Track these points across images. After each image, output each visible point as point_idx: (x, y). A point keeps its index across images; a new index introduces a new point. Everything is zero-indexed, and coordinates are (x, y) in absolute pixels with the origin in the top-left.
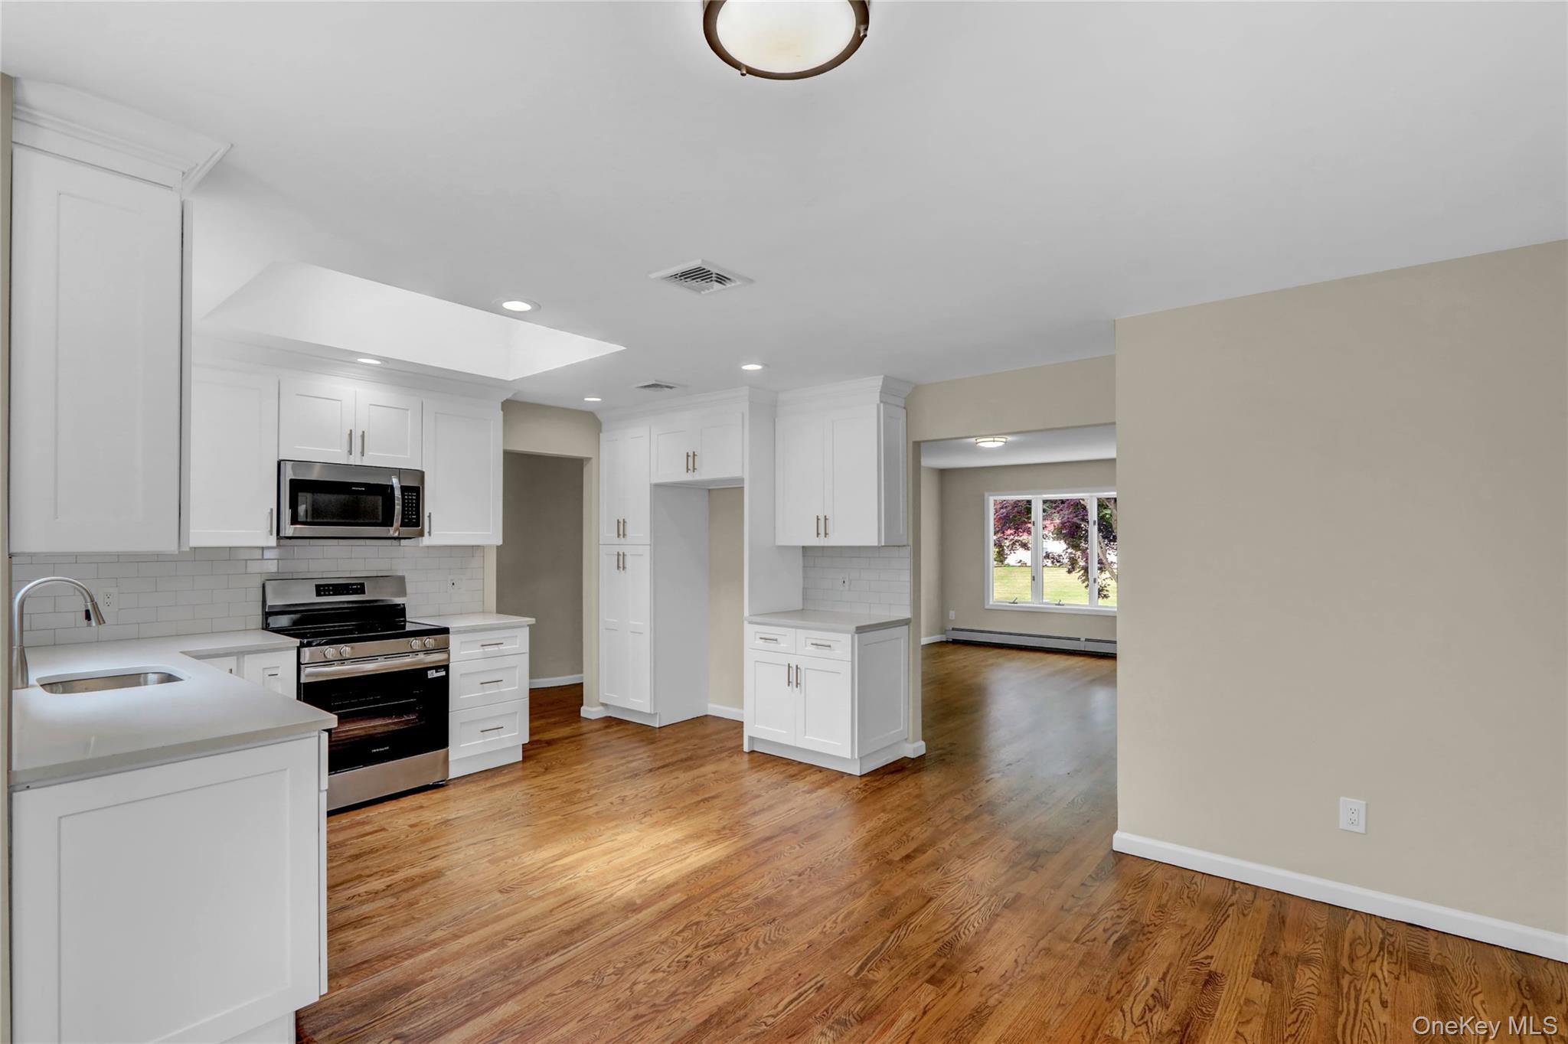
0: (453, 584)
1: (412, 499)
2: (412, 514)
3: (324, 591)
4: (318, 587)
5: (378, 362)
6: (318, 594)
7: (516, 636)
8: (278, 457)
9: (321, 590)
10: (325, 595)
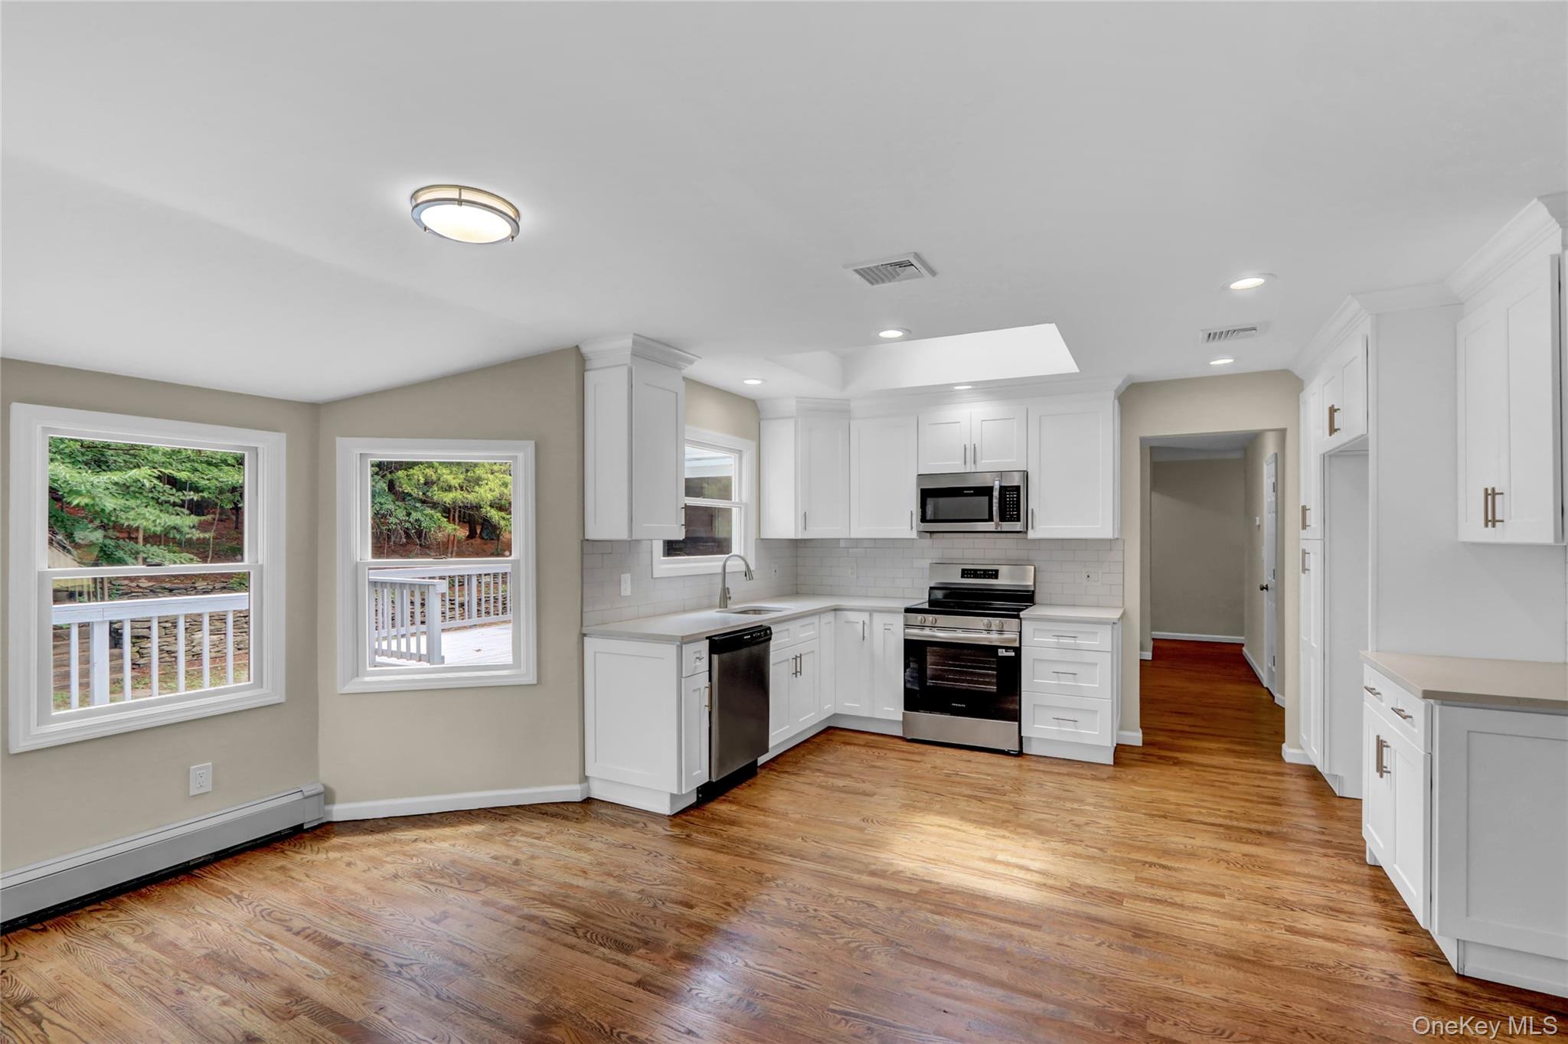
0: (1088, 577)
1: (1013, 498)
2: (1013, 511)
3: (967, 574)
4: (963, 571)
5: (970, 387)
6: (963, 577)
7: (1097, 633)
8: (918, 472)
9: (965, 573)
10: (967, 577)
